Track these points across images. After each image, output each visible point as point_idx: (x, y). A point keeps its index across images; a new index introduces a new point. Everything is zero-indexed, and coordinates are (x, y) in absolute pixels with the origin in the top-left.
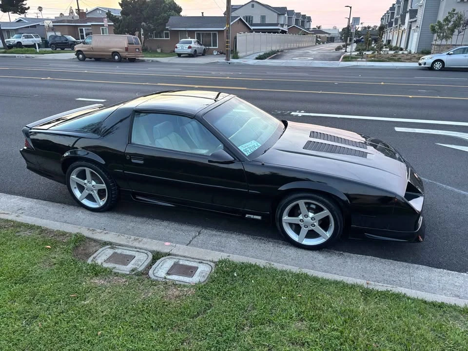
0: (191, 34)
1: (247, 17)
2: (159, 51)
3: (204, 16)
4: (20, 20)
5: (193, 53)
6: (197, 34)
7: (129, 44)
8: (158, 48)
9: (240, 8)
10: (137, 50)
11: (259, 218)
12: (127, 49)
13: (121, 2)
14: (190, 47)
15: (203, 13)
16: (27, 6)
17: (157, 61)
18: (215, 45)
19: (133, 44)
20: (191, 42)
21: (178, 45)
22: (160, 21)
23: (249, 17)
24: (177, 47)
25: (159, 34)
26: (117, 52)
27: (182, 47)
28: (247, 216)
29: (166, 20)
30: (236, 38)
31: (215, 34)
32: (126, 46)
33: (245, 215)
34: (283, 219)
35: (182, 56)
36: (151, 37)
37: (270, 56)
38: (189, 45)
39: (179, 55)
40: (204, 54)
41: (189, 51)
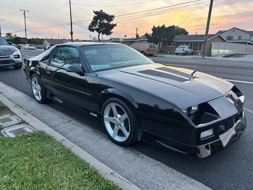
0: (187, 43)
1: (229, 37)
2: (168, 52)
3: (197, 34)
4: (111, 39)
5: (185, 53)
6: (190, 43)
7: (150, 47)
8: (168, 51)
9: (225, 32)
10: (154, 50)
11: (96, 115)
12: (148, 50)
13: (152, 28)
14: (183, 50)
15: (196, 33)
16: (112, 32)
17: (163, 57)
18: (200, 50)
19: (152, 47)
20: (184, 47)
21: (177, 49)
22: (170, 37)
23: (231, 37)
24: (176, 50)
25: (170, 44)
26: (143, 51)
27: (179, 50)
28: (91, 113)
29: (174, 36)
30: (211, 45)
31: (201, 44)
32: (148, 48)
33: (90, 113)
34: (104, 117)
35: (179, 55)
36: (165, 45)
37: (234, 56)
38: (183, 49)
39: (177, 54)
40: (192, 54)
41: (183, 52)
